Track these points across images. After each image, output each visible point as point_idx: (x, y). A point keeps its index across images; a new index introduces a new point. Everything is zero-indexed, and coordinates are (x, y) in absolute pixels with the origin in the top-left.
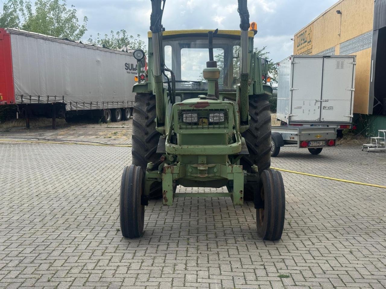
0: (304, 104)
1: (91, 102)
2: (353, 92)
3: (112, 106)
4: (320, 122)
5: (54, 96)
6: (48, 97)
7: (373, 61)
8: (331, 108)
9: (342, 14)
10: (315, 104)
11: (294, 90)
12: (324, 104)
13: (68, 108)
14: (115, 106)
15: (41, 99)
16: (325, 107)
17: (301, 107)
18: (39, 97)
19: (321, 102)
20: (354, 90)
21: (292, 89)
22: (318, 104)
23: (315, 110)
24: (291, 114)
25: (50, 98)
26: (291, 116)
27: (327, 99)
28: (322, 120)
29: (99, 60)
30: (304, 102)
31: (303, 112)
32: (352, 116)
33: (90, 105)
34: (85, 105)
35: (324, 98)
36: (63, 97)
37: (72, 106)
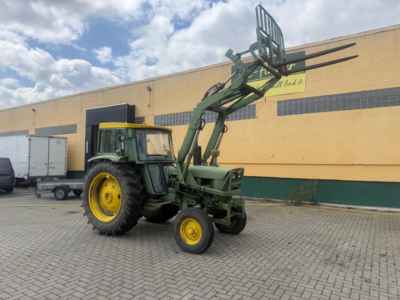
0: (37, 166)
2: (66, 158)
4: (48, 176)
7: (87, 142)
8: (54, 168)
9: (36, 111)
10: (45, 166)
11: (31, 156)
12: (50, 165)
16: (50, 167)
17: (36, 168)
19: (48, 164)
20: (67, 157)
21: (30, 156)
22: (47, 166)
23: (44, 169)
24: (29, 172)
26: (29, 174)
27: (51, 162)
28: (49, 175)
30: (37, 164)
31: (37, 171)
32: (66, 172)
35: (50, 162)
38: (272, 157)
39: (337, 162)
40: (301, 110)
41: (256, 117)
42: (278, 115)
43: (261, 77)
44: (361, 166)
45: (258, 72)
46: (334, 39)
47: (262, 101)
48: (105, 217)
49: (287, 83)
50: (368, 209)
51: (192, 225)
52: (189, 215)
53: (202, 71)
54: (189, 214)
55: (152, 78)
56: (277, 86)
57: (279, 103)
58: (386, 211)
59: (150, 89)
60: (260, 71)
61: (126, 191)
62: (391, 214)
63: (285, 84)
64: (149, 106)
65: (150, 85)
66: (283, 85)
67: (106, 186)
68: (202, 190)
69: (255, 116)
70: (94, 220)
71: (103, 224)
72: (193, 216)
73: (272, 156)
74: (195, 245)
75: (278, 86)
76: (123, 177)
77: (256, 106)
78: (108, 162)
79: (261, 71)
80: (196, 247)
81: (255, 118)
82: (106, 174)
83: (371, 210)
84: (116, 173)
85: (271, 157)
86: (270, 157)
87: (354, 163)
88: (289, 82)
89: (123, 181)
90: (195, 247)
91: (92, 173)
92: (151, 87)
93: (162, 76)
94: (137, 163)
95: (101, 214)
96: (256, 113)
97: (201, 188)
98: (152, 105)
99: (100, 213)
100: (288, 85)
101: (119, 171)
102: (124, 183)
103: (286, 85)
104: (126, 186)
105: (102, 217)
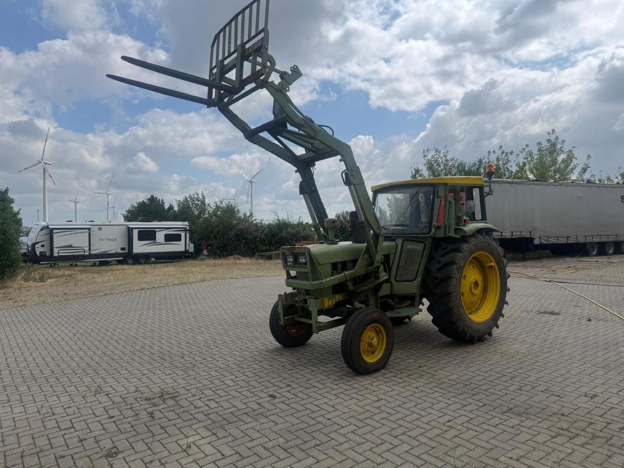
1: (568, 236)
3: (600, 239)
5: (520, 231)
6: (512, 232)
13: (537, 242)
14: (604, 239)
15: (503, 234)
18: (502, 233)
25: (514, 234)
29: (580, 195)
33: (566, 239)
34: (560, 239)
36: (531, 232)
37: (541, 240)
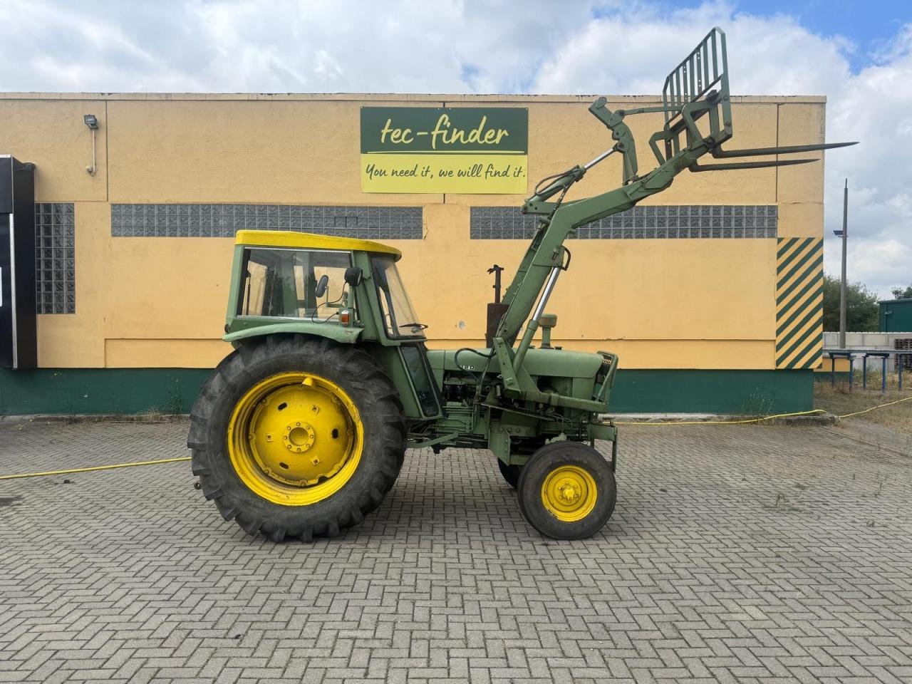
38: (460, 327)
39: (582, 336)
40: (517, 231)
41: (424, 236)
42: (472, 237)
43: (434, 148)
44: (621, 342)
45: (427, 133)
46: (582, 96)
47: (437, 202)
48: (290, 493)
49: (490, 170)
50: (635, 419)
51: (567, 479)
52: (567, 459)
53: (277, 103)
54: (567, 456)
55: (102, 94)
56: (470, 174)
57: (473, 210)
58: (662, 419)
59: (94, 126)
60: (432, 133)
61: (382, 415)
62: (669, 423)
63: (486, 173)
64: (90, 172)
65: (98, 112)
66: (482, 173)
67: (282, 407)
68: (554, 403)
69: (422, 233)
70: (255, 506)
71: (295, 513)
72: (578, 459)
73: (460, 324)
74: (579, 520)
75: (472, 174)
76: (370, 383)
77: (424, 210)
78: (305, 341)
79: (435, 133)
80: (586, 525)
81: (421, 238)
82: (302, 375)
83: (640, 419)
84: (345, 372)
85: (458, 326)
86: (456, 326)
87: (609, 338)
88: (496, 168)
89: (371, 392)
90: (583, 526)
91: (243, 375)
92: (101, 118)
93: (141, 94)
94: (383, 344)
95: (273, 487)
96: (424, 226)
97: (550, 398)
98: (102, 169)
99: (270, 486)
100: (493, 174)
101: (352, 367)
102: (373, 397)
103: (489, 174)
104: (381, 404)
105: (279, 494)
